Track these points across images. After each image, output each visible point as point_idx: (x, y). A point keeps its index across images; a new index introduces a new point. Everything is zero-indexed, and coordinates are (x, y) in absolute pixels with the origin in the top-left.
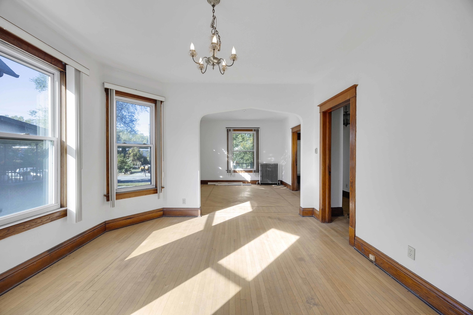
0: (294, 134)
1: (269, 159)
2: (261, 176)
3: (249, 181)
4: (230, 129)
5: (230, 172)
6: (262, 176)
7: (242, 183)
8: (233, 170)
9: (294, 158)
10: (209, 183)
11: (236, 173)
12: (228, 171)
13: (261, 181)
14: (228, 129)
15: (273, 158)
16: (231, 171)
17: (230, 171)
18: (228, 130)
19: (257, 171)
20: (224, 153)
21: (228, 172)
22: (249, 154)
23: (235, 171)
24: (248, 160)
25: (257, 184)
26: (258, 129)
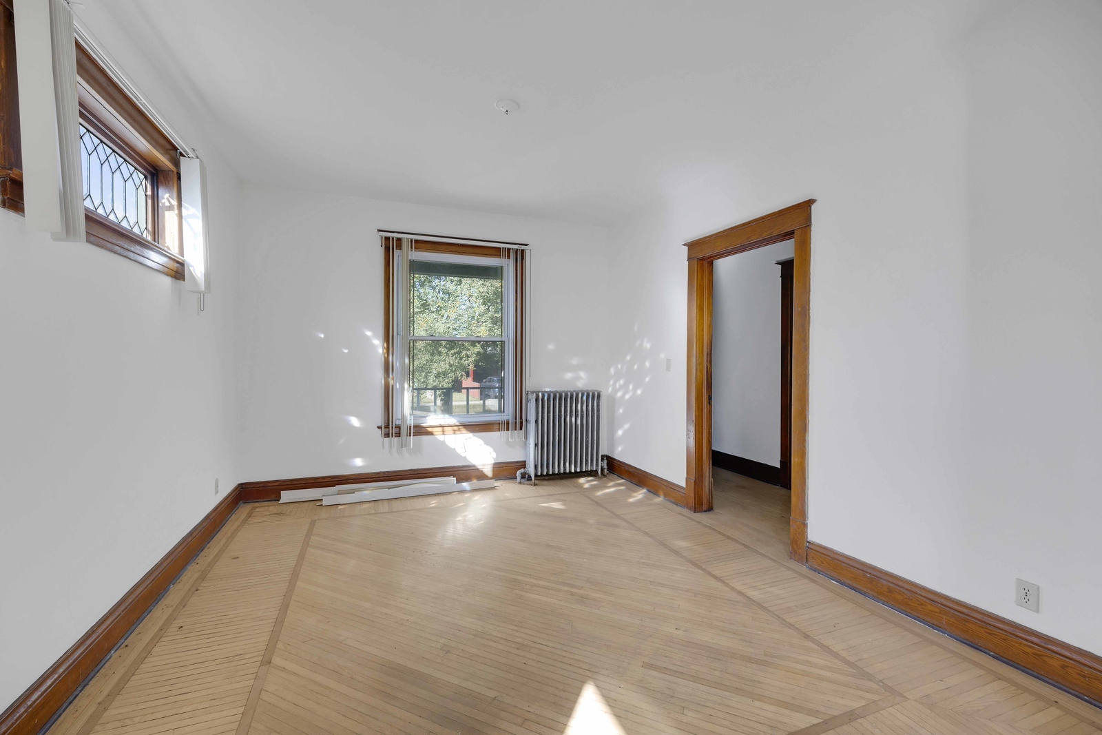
0: (702, 266)
1: (569, 376)
2: (536, 445)
3: (488, 471)
4: (399, 240)
5: (398, 435)
6: (541, 445)
7: (453, 480)
8: (410, 421)
9: (701, 372)
10: (286, 496)
11: (425, 438)
12: (390, 429)
13: (536, 467)
14: (387, 239)
15: (582, 374)
16: (404, 431)
17: (399, 427)
18: (390, 245)
19: (519, 423)
20: (374, 347)
21: (387, 435)
22: (447, 354)
23: (419, 431)
24: (445, 374)
25: (519, 478)
26: (523, 247)
